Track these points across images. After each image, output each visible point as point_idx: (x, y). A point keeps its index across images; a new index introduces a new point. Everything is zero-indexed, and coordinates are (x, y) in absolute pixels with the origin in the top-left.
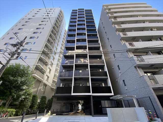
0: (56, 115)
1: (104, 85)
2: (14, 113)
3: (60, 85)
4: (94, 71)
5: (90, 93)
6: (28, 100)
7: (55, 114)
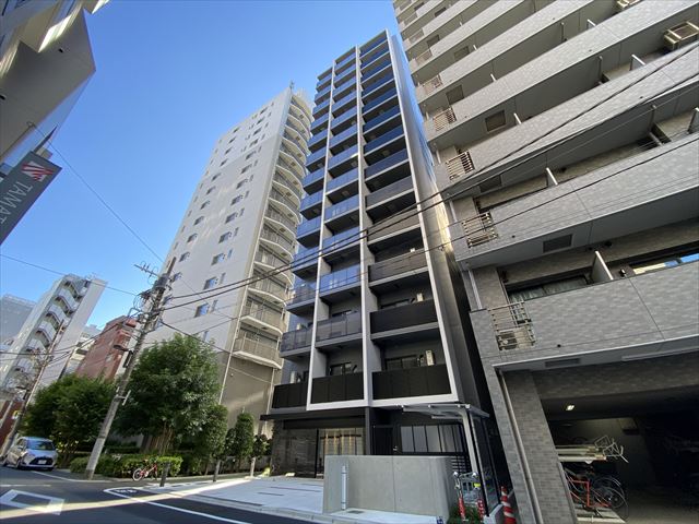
0: (295, 476)
1: (430, 362)
2: (178, 467)
3: (290, 379)
4: (399, 305)
5: (363, 398)
6: (214, 432)
7: (293, 474)
